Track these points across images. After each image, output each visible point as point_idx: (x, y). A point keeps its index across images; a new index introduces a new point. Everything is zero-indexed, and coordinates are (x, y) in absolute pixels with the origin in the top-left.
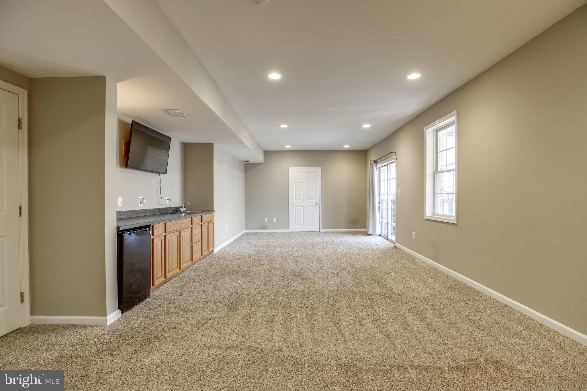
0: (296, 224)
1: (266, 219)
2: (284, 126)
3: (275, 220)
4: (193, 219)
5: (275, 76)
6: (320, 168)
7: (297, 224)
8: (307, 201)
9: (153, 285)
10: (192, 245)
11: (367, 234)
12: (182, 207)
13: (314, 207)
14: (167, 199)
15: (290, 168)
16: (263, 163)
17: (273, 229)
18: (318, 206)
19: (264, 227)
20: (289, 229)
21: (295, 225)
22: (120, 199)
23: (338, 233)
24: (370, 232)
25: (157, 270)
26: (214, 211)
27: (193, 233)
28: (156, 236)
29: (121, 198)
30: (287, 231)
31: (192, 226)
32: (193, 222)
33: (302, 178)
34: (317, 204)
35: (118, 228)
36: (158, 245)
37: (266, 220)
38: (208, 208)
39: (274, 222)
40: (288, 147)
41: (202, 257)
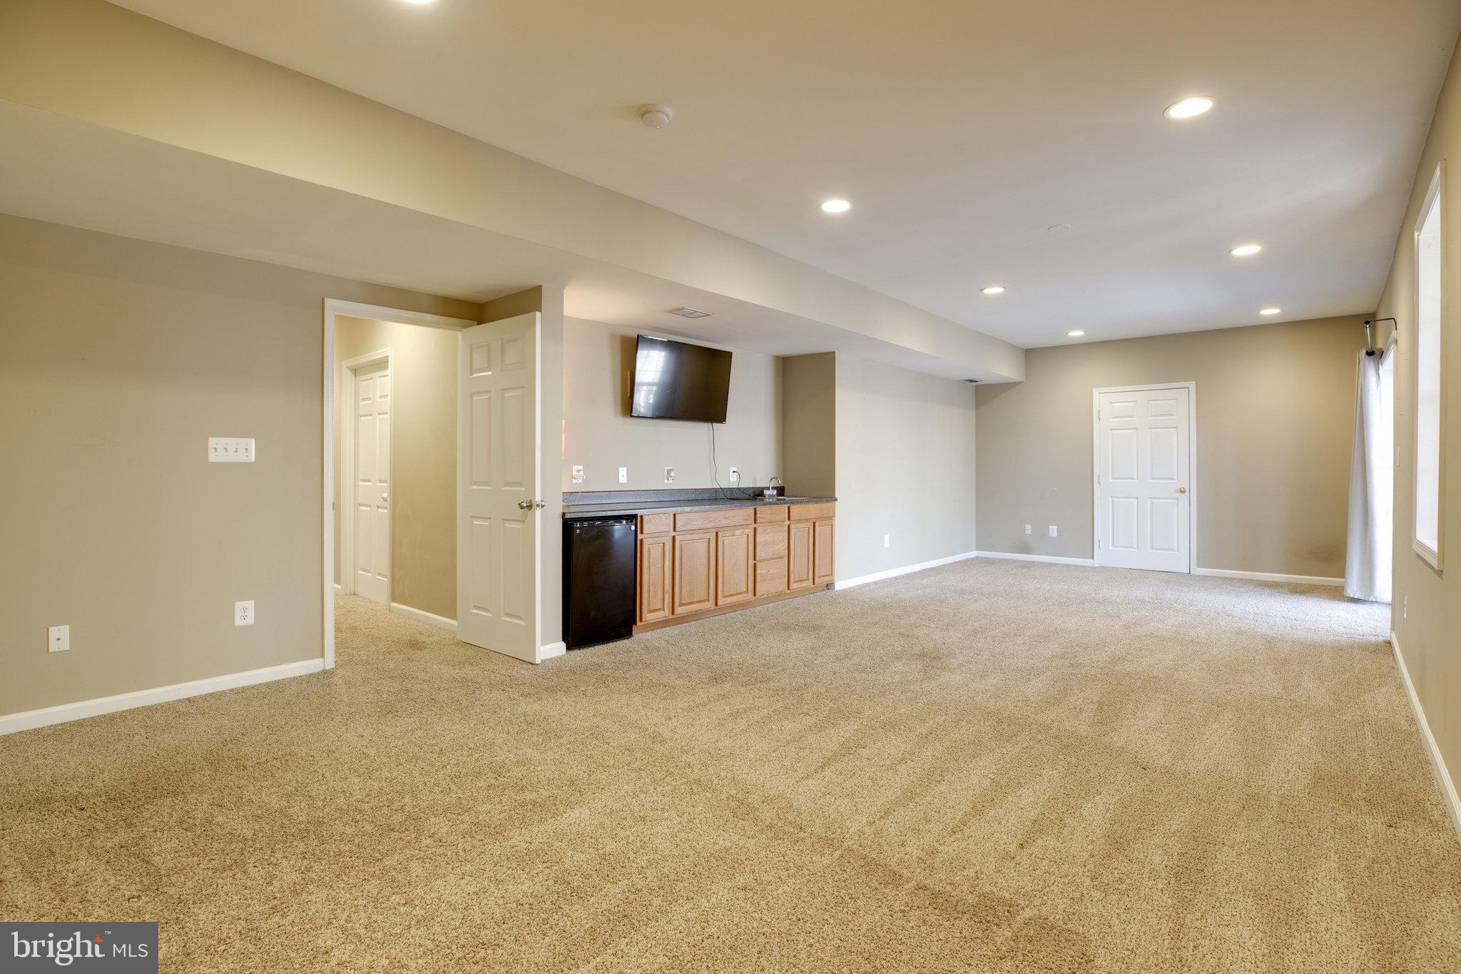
0: (1113, 545)
1: (1028, 527)
2: (994, 290)
3: (1053, 531)
4: (758, 512)
5: (836, 206)
6: (1192, 385)
7: (1117, 546)
8: (1150, 481)
9: (641, 620)
10: (755, 564)
11: (1337, 594)
12: (768, 488)
13: (1173, 501)
14: (734, 472)
15: (1095, 391)
16: (1021, 382)
17: (1047, 554)
18: (1183, 497)
19: (1025, 549)
20: (1093, 558)
21: (1111, 548)
22: (623, 472)
23: (1244, 582)
24: (1353, 589)
25: (649, 595)
26: (836, 500)
27: (757, 540)
28: (648, 535)
29: (625, 469)
30: (1087, 562)
31: (755, 525)
32: (757, 518)
33: (1133, 417)
34: (1183, 492)
35: (564, 514)
36: (652, 551)
37: (1028, 529)
38: (824, 492)
39: (1050, 535)
40: (1076, 334)
41: (787, 591)
